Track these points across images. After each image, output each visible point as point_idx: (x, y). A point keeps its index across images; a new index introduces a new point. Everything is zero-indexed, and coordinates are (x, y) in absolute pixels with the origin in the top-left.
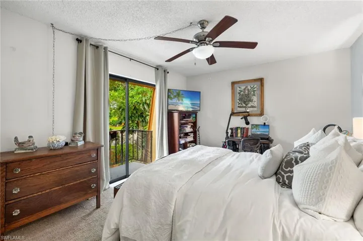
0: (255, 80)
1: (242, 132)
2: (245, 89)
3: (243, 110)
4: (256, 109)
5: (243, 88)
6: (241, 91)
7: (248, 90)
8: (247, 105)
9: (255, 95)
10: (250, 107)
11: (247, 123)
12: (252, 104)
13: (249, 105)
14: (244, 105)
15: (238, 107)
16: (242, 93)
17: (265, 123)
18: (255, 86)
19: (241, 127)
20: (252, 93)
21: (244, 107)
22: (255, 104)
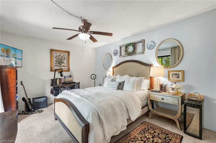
0: (65, 52)
1: (60, 81)
2: (59, 55)
3: (58, 68)
4: (65, 68)
5: (58, 54)
6: (57, 56)
7: (61, 56)
8: (60, 65)
9: (65, 60)
10: (63, 66)
11: (62, 76)
12: (64, 65)
13: (62, 65)
14: (59, 65)
15: (55, 66)
16: (58, 57)
17: (70, 75)
18: (65, 55)
19: (59, 78)
20: (64, 58)
21: (59, 66)
22: (65, 65)
